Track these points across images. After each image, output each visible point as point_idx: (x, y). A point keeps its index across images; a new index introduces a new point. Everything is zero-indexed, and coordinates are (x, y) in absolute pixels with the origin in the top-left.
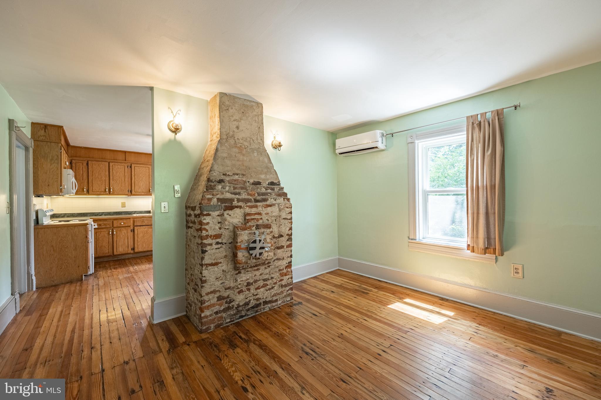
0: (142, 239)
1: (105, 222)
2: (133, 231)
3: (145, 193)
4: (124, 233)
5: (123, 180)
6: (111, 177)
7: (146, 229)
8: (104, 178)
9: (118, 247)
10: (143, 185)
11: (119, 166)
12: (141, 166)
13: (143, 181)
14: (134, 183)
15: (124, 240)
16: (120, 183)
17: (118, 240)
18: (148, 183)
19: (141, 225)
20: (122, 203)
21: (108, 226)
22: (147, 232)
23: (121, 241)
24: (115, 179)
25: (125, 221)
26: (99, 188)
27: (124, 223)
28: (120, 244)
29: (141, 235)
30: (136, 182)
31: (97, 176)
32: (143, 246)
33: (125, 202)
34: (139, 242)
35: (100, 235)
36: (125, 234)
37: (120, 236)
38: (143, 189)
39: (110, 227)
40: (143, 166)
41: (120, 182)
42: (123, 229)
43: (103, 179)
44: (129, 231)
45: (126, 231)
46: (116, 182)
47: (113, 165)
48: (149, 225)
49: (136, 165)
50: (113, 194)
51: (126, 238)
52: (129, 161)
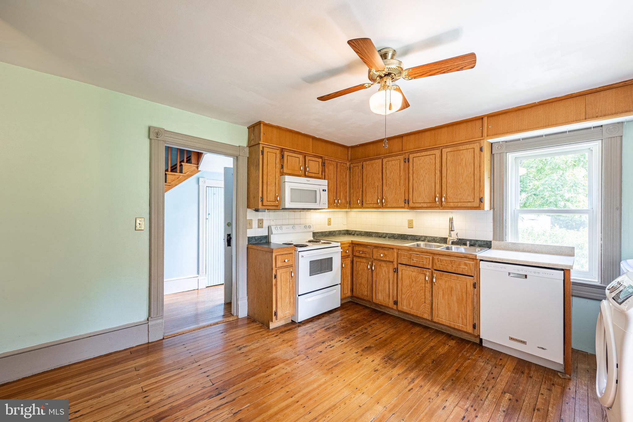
0: (408, 290)
1: (365, 249)
2: (396, 271)
3: (429, 205)
4: (385, 271)
5: (398, 183)
6: (384, 181)
7: (414, 274)
8: (377, 184)
9: (377, 291)
10: (425, 190)
11: (393, 162)
12: (423, 154)
13: (425, 183)
14: (412, 188)
15: (385, 283)
16: (394, 188)
17: (377, 280)
18: (433, 185)
19: (407, 264)
20: (408, 220)
21: (367, 256)
22: (416, 280)
23: (381, 283)
24: (388, 184)
25: (386, 252)
26: (372, 199)
27: (385, 255)
28: (380, 288)
29: (406, 282)
30: (415, 185)
31: (370, 181)
32: (409, 304)
33: (413, 220)
34: (404, 294)
35: (359, 267)
36: (386, 273)
37: (379, 274)
38: (425, 197)
39: (369, 257)
40: (426, 153)
41: (394, 186)
42: (383, 264)
43: (375, 184)
44: (391, 271)
45: (387, 269)
46: (390, 187)
47: (387, 162)
48: (420, 266)
49: (415, 155)
50: (387, 207)
51: (387, 281)
52: (406, 150)
